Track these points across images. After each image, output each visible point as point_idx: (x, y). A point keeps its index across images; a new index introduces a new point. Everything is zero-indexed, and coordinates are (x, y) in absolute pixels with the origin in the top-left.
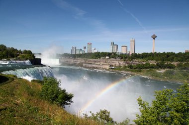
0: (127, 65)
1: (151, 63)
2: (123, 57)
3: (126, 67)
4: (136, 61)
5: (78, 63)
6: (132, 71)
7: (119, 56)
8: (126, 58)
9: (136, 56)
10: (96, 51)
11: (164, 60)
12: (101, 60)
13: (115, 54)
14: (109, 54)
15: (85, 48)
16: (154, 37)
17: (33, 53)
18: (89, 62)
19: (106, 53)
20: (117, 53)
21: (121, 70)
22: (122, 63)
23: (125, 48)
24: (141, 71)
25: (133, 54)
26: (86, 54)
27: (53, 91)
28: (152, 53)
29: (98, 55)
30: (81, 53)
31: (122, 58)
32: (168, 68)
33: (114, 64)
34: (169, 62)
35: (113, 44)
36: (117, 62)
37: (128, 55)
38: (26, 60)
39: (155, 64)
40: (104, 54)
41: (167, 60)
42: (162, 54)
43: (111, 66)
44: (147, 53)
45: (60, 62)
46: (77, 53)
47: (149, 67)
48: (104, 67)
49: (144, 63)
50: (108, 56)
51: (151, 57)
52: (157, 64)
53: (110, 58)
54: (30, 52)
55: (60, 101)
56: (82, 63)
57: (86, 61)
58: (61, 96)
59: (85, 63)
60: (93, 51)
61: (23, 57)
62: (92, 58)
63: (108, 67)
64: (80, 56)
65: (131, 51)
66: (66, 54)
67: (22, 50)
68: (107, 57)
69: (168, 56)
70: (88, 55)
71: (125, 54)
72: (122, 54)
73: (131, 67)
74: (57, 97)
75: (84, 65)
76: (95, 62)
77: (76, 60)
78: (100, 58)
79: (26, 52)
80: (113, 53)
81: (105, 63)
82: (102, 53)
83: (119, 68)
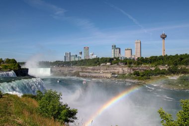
0: (132, 72)
1: (161, 68)
2: (128, 62)
3: (131, 74)
4: (144, 67)
5: (73, 72)
6: (139, 79)
7: (122, 62)
8: (130, 63)
9: (142, 61)
10: (94, 56)
11: (176, 65)
12: (102, 68)
13: (117, 59)
14: (111, 60)
15: (81, 53)
16: (164, 37)
17: (18, 62)
18: (87, 71)
19: (107, 58)
20: (120, 58)
21: (126, 78)
22: (126, 70)
23: (129, 52)
24: (149, 78)
25: (138, 58)
26: (82, 60)
27: (54, 107)
28: (161, 56)
29: (97, 62)
30: (77, 59)
31: (126, 64)
32: (182, 73)
33: (116, 71)
34: (183, 66)
35: (114, 47)
36: (121, 69)
37: (134, 59)
38: (10, 71)
39: (167, 69)
40: (105, 60)
41: (180, 64)
42: (174, 56)
43: (114, 74)
44: (156, 57)
45: (51, 71)
46: (72, 60)
47: (159, 74)
48: (105, 75)
49: (153, 69)
50: (109, 62)
51: (161, 61)
52: (168, 69)
53: (111, 64)
54: (14, 61)
55: (64, 118)
56: (79, 72)
57: (82, 69)
58: (63, 112)
59: (83, 72)
60: (91, 57)
61: (6, 67)
62: (90, 65)
63: (109, 75)
64: (75, 63)
65: (136, 55)
66: (59, 61)
67: (3, 59)
68: (108, 64)
69: (182, 59)
70: (85, 62)
71: (130, 59)
72: (126, 59)
73: (137, 74)
74: (59, 113)
75: (81, 74)
76: (94, 70)
77: (71, 69)
78: (99, 64)
79: (8, 61)
80: (115, 58)
81: (106, 71)
82: (102, 58)
83: (123, 76)
